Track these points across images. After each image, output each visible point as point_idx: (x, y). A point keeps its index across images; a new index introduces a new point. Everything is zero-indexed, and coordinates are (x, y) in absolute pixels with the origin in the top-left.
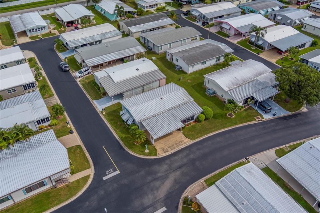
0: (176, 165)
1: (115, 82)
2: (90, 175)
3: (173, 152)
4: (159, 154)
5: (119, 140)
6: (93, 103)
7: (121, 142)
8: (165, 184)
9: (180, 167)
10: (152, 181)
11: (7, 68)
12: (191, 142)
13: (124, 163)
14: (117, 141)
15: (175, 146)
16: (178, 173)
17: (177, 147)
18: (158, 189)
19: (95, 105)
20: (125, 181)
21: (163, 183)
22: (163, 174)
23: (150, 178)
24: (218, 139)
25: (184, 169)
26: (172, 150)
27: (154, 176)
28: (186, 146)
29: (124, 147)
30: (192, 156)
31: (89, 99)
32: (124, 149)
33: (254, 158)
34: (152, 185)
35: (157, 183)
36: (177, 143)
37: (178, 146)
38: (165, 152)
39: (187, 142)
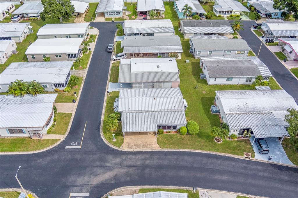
0: (128, 163)
1: (131, 71)
2: (60, 140)
3: (135, 150)
4: (122, 147)
5: (102, 122)
6: (108, 84)
7: (102, 124)
8: (105, 174)
9: (129, 167)
10: (97, 167)
11: (70, 38)
12: (159, 149)
13: (90, 142)
14: (100, 122)
15: (141, 146)
16: (123, 171)
17: (142, 148)
18: (96, 175)
19: (108, 86)
20: (78, 157)
21: (104, 173)
22: (110, 166)
23: (98, 163)
24: (186, 158)
25: (131, 170)
26: (136, 148)
27: (103, 163)
28: (151, 150)
29: (100, 129)
30: (148, 162)
31: (108, 80)
32: (99, 131)
33: (206, 193)
34: (95, 169)
35: (100, 171)
36: (145, 145)
37: (144, 147)
38: (129, 148)
39: (155, 147)
